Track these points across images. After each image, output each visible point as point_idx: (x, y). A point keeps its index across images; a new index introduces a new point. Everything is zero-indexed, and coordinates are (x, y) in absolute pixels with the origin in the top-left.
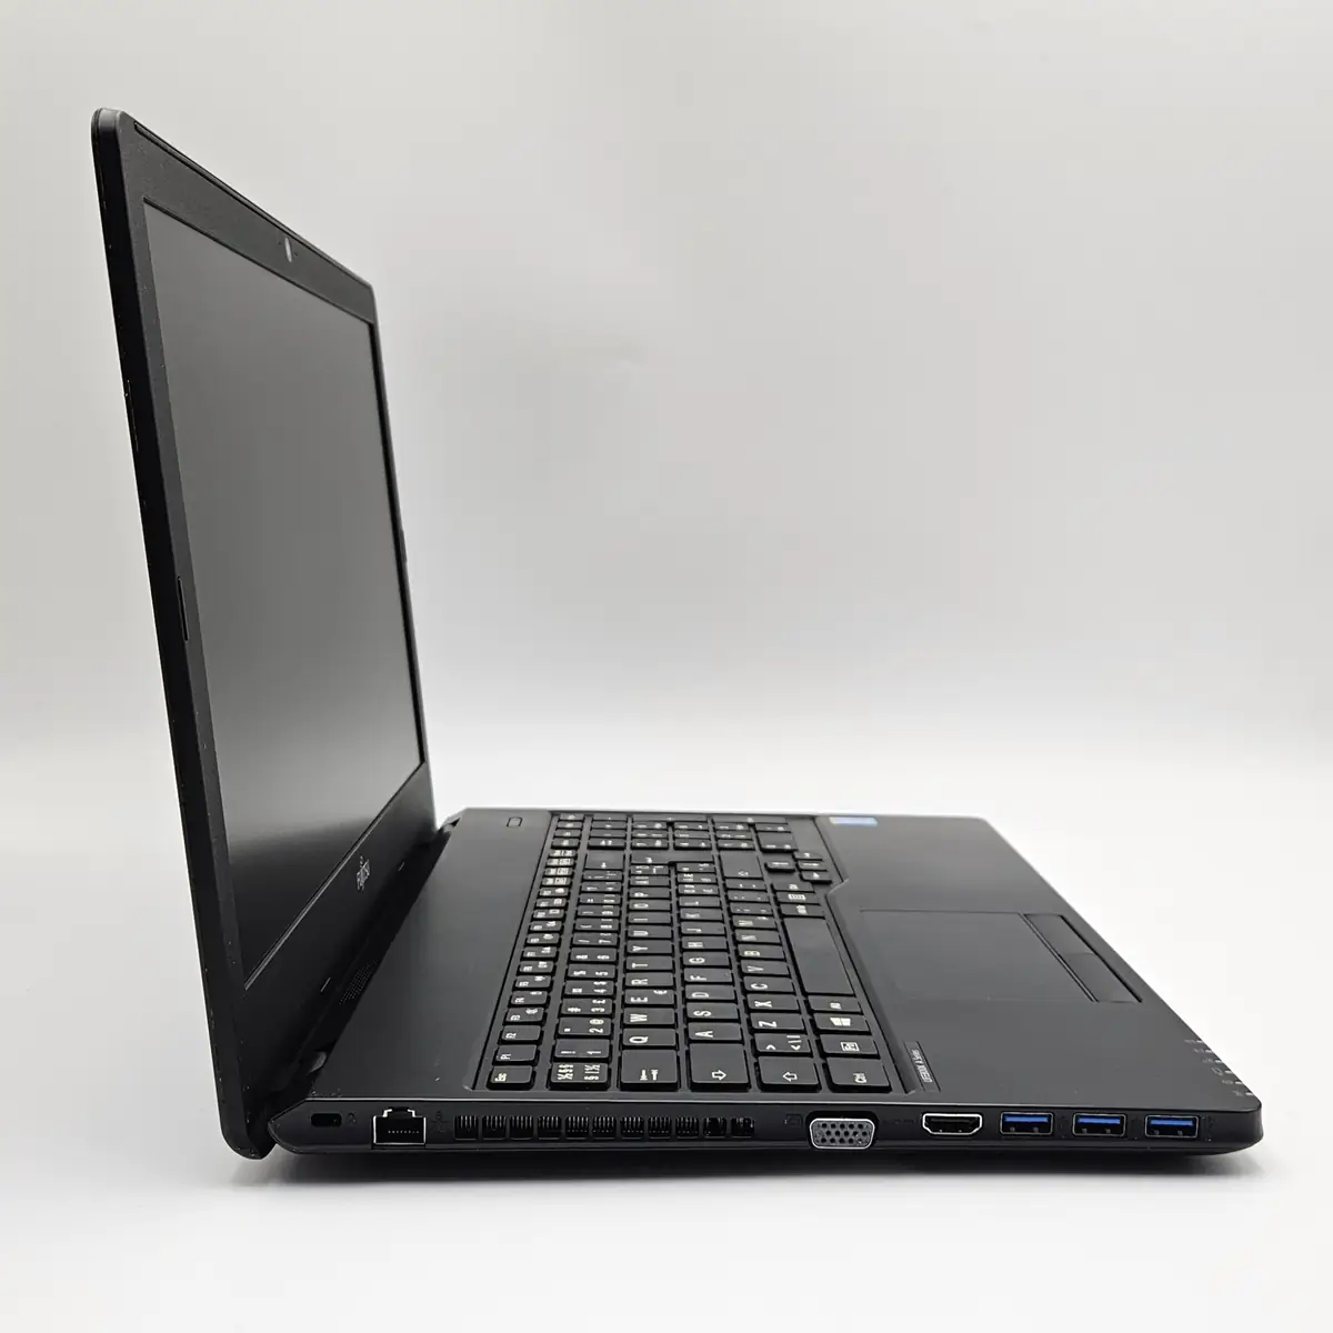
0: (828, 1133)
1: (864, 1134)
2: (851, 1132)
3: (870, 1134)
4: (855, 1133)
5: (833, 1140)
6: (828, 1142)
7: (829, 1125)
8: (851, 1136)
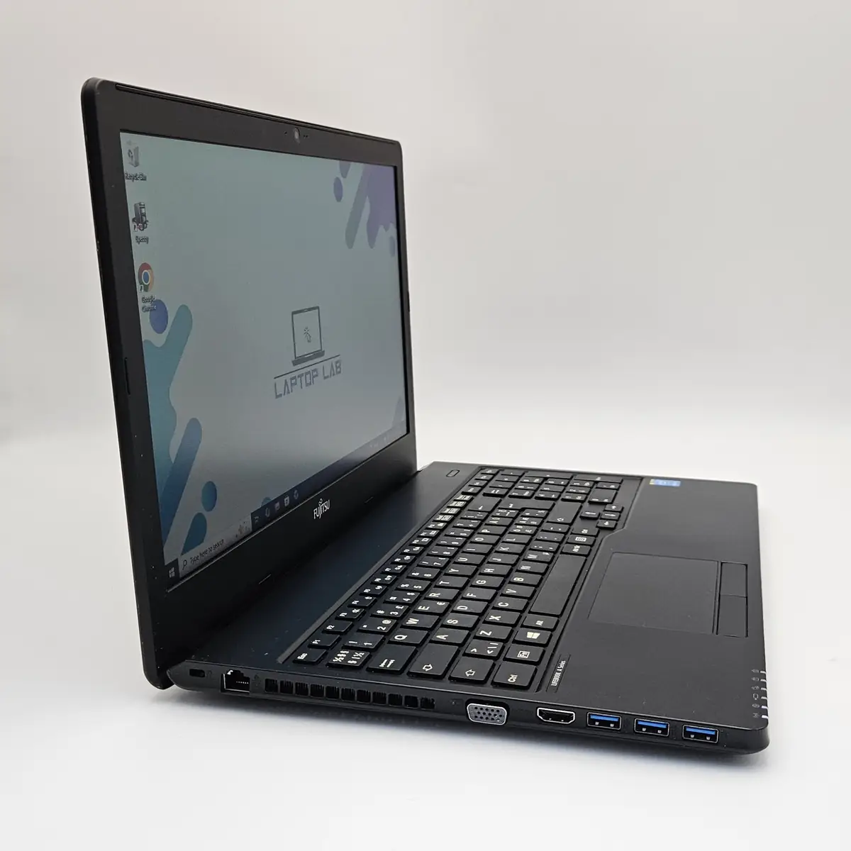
0: (479, 713)
1: (501, 716)
2: (493, 714)
3: (504, 716)
4: (495, 715)
5: (481, 718)
6: (479, 718)
7: (479, 708)
8: (492, 716)
